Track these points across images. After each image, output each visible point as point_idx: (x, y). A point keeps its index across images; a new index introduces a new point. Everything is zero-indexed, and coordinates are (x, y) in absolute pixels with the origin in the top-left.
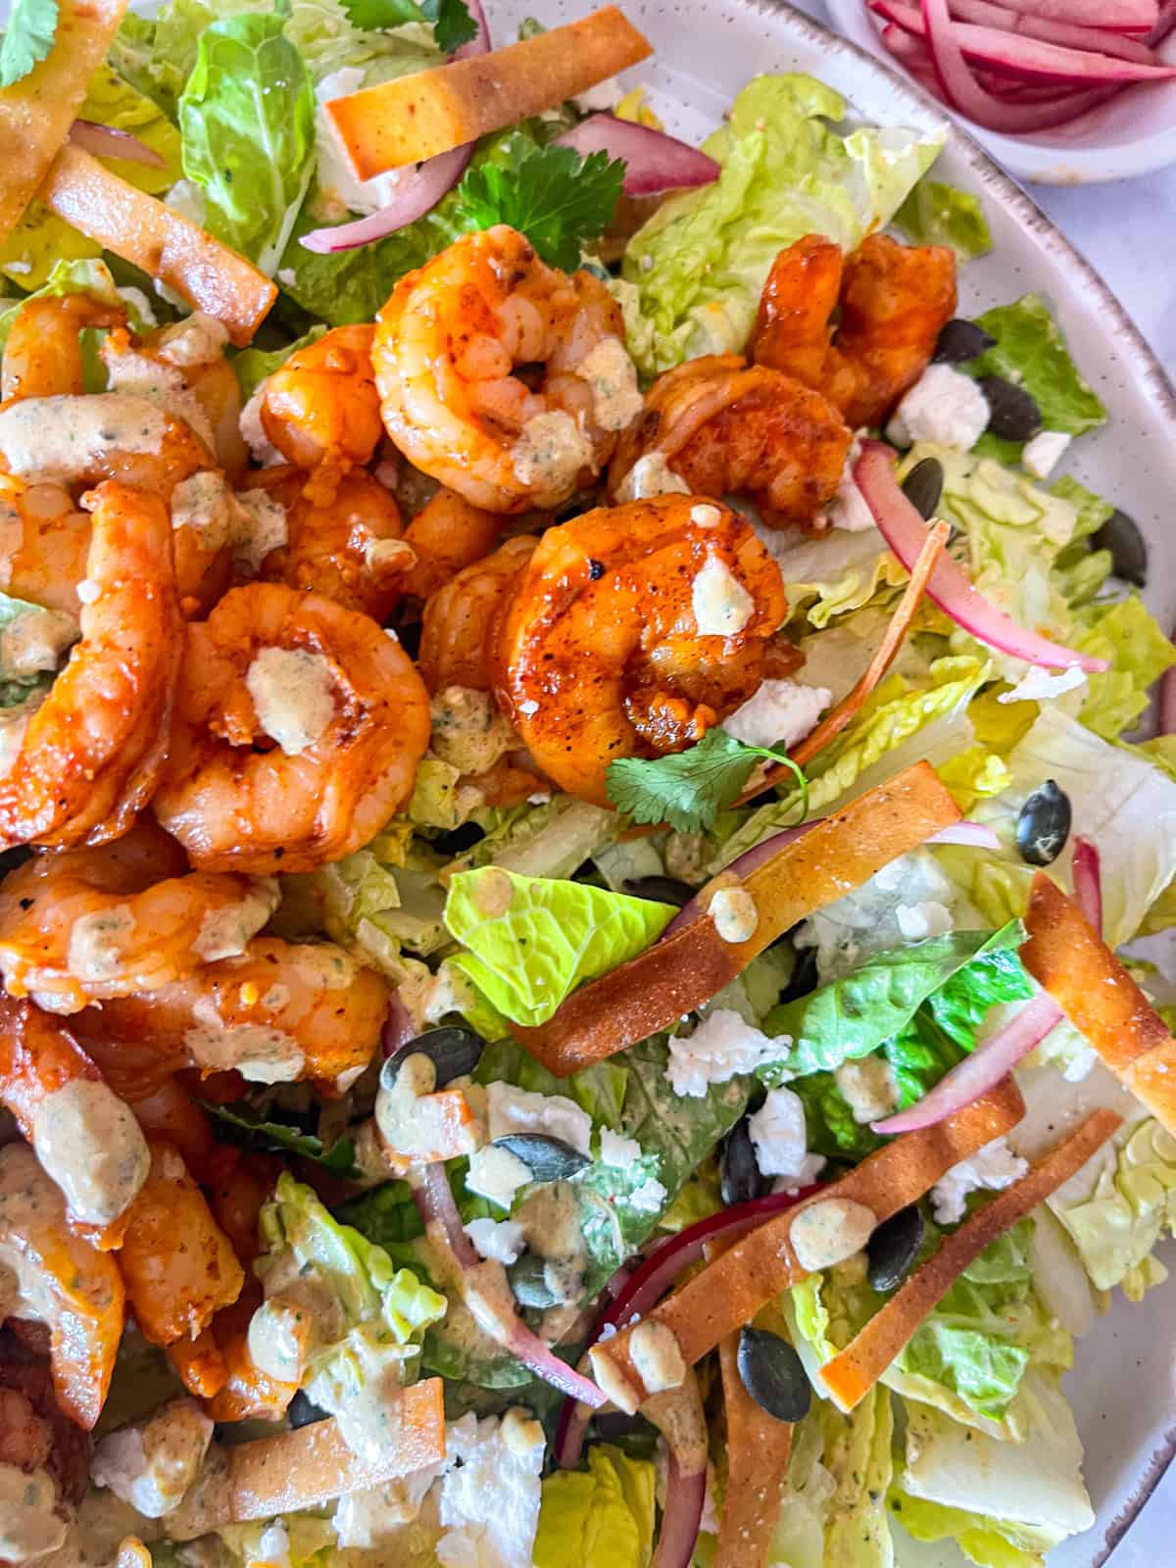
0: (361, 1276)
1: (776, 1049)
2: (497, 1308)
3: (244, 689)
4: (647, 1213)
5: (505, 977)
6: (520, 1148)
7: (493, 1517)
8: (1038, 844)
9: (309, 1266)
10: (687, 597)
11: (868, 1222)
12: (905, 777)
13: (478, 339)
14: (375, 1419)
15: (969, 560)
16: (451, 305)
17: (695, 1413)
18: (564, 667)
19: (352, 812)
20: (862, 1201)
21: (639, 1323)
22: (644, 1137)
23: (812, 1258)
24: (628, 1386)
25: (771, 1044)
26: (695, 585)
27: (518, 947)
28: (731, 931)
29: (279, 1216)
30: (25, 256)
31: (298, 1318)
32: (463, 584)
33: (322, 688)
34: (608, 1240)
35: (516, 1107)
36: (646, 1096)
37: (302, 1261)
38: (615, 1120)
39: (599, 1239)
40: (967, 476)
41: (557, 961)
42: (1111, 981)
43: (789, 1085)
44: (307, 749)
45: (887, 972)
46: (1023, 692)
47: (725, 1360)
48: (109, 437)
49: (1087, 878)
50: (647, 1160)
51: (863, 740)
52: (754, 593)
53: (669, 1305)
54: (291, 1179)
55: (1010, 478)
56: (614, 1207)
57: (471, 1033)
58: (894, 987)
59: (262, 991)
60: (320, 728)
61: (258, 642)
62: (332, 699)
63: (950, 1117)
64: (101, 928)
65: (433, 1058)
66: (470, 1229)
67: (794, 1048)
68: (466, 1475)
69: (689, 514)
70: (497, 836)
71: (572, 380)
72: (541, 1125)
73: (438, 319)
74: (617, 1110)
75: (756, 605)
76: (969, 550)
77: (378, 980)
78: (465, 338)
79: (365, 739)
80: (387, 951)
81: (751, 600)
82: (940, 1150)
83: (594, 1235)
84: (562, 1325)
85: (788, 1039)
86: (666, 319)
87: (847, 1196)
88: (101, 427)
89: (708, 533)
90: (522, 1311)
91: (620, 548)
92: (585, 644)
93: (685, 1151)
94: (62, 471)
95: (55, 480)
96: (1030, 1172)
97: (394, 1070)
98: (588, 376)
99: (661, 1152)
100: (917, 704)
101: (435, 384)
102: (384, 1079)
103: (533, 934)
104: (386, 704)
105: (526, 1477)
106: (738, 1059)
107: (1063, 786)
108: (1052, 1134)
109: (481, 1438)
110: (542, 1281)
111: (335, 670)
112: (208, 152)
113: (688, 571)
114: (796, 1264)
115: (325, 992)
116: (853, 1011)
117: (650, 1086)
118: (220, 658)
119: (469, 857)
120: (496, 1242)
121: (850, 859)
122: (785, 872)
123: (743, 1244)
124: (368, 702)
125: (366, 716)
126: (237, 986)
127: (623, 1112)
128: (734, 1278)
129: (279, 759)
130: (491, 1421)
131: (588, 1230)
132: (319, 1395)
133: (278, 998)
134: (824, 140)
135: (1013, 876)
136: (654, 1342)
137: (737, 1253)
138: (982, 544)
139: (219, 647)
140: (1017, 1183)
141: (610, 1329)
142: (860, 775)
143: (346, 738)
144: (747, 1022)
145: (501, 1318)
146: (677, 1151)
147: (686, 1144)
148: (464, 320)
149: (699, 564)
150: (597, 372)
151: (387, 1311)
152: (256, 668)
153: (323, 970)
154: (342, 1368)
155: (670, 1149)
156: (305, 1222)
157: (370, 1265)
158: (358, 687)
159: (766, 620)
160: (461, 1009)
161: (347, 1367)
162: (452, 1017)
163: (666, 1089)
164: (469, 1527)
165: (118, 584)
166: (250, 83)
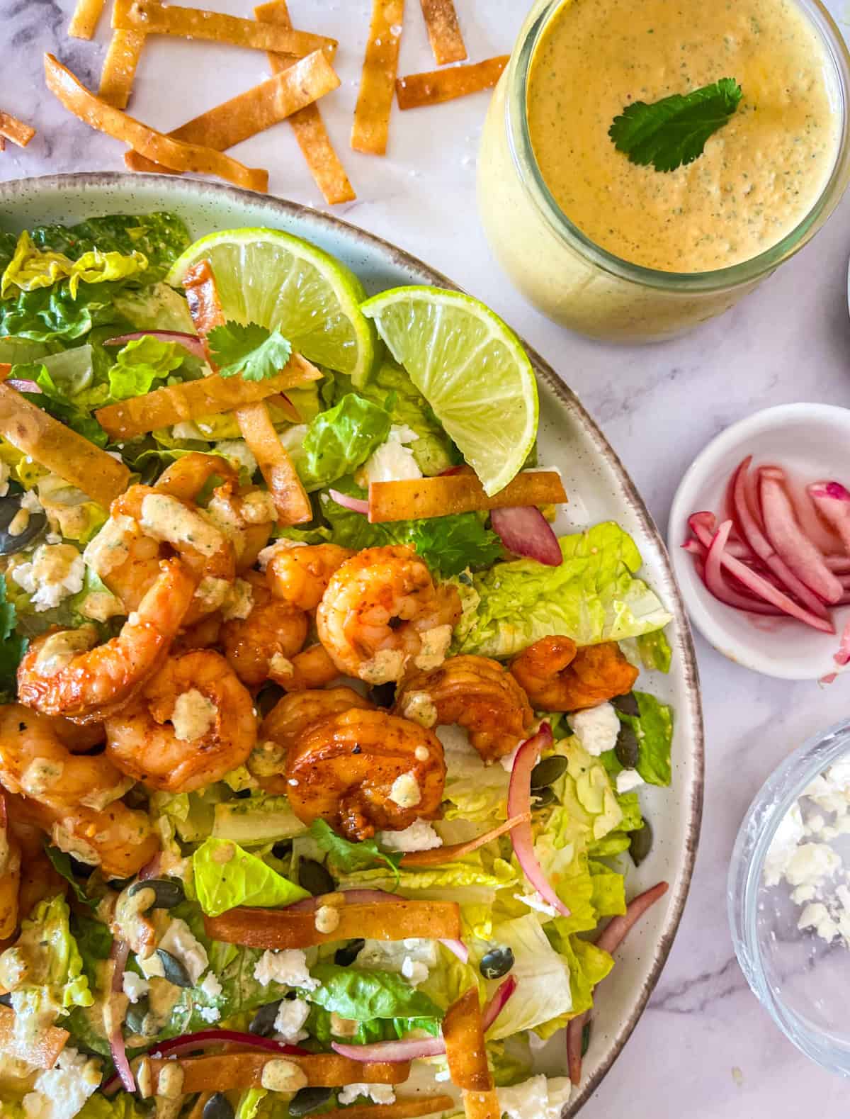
0: (65, 965)
1: (310, 984)
2: (114, 1019)
3: (173, 702)
4: (205, 1020)
5: (206, 891)
6: (167, 961)
7: (57, 1102)
8: (488, 970)
9: (46, 943)
10: (393, 780)
11: (302, 1082)
12: (444, 905)
13: (380, 608)
14: (32, 1030)
15: (545, 822)
16: (375, 589)
17: (176, 1109)
18: (319, 775)
19: (186, 779)
20: (306, 1073)
21: (173, 1061)
22: (226, 985)
23: (267, 1083)
24: (149, 1085)
25: (310, 980)
26: (399, 778)
27: (220, 880)
28: (320, 926)
29: (48, 909)
30: (212, 425)
31: (26, 968)
32: (305, 702)
33: (207, 721)
34: (182, 1021)
35: (178, 937)
36: (241, 967)
37: (45, 938)
38: (220, 970)
39: (178, 1018)
40: (583, 770)
41: (234, 897)
42: (475, 1055)
43: (308, 1002)
44: (185, 741)
45: (378, 988)
46: (526, 900)
47: (201, 1099)
48: (190, 539)
49: (499, 999)
50: (221, 997)
51: (444, 871)
52: (423, 796)
53: (189, 1063)
54: (63, 900)
55: (604, 781)
56: (194, 1009)
57: (181, 891)
58: (376, 997)
59: (98, 831)
60: (197, 736)
61: (194, 684)
62: (208, 727)
63: (369, 1061)
64: (45, 771)
65: (157, 894)
66: (125, 974)
67: (318, 988)
68: (57, 1075)
69: (415, 748)
70: (255, 802)
71: (415, 638)
72: (183, 956)
73: (365, 593)
74: (223, 966)
75: (421, 802)
76: (550, 815)
77: (155, 844)
78: (373, 605)
79: (212, 754)
80: (167, 835)
81: (420, 799)
82: (357, 1071)
83: (177, 1014)
84: (136, 1042)
85: (319, 983)
86: (485, 620)
87: (301, 1066)
88: (190, 533)
89: (417, 763)
90: (124, 1025)
91: (375, 746)
92: (335, 771)
93: (241, 1002)
94: (162, 536)
95: (157, 539)
96: (394, 1103)
97: (137, 889)
98: (424, 640)
99: (230, 998)
100: (474, 875)
101: (344, 619)
102: (130, 889)
103: (230, 879)
104: (230, 745)
105: (81, 1095)
106: (291, 978)
107: (514, 953)
108: (416, 1093)
109: (76, 1064)
110: (141, 1020)
111: (218, 719)
112: (318, 442)
113: (399, 771)
114: (259, 1080)
115: (127, 843)
116: (353, 994)
117: (245, 964)
118: (172, 682)
119: (235, 806)
120: (132, 990)
121: (397, 926)
122: (363, 914)
123: (242, 1055)
124: (224, 739)
125: (218, 745)
126: (89, 822)
127: (227, 967)
128: (227, 1068)
129: (169, 737)
130: (83, 1058)
131: (176, 1010)
132: (16, 1000)
133: (103, 837)
134: (621, 574)
135: (469, 975)
136: (173, 1074)
137: (236, 1058)
138: (556, 818)
139: (174, 676)
140: (384, 1105)
141: (159, 1055)
142: (432, 886)
143: (203, 748)
144: (306, 965)
145: (113, 1024)
146: (238, 1001)
147: (244, 1000)
148: (377, 597)
149: (406, 771)
150: (429, 640)
151: (67, 987)
152: (184, 697)
153: (132, 832)
154: (31, 997)
155: (235, 999)
156: (56, 923)
157: (72, 963)
158: (222, 731)
159: (422, 809)
160: (184, 880)
161: (34, 999)
162: (176, 881)
163: (251, 969)
164: (43, 1097)
165: (148, 625)
166: (355, 428)
